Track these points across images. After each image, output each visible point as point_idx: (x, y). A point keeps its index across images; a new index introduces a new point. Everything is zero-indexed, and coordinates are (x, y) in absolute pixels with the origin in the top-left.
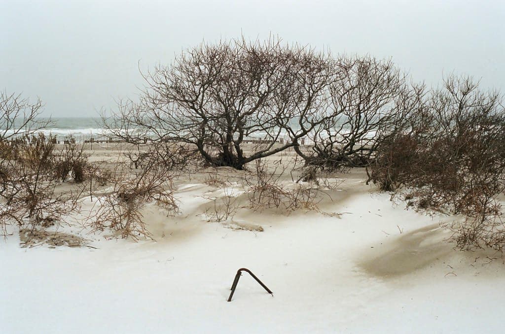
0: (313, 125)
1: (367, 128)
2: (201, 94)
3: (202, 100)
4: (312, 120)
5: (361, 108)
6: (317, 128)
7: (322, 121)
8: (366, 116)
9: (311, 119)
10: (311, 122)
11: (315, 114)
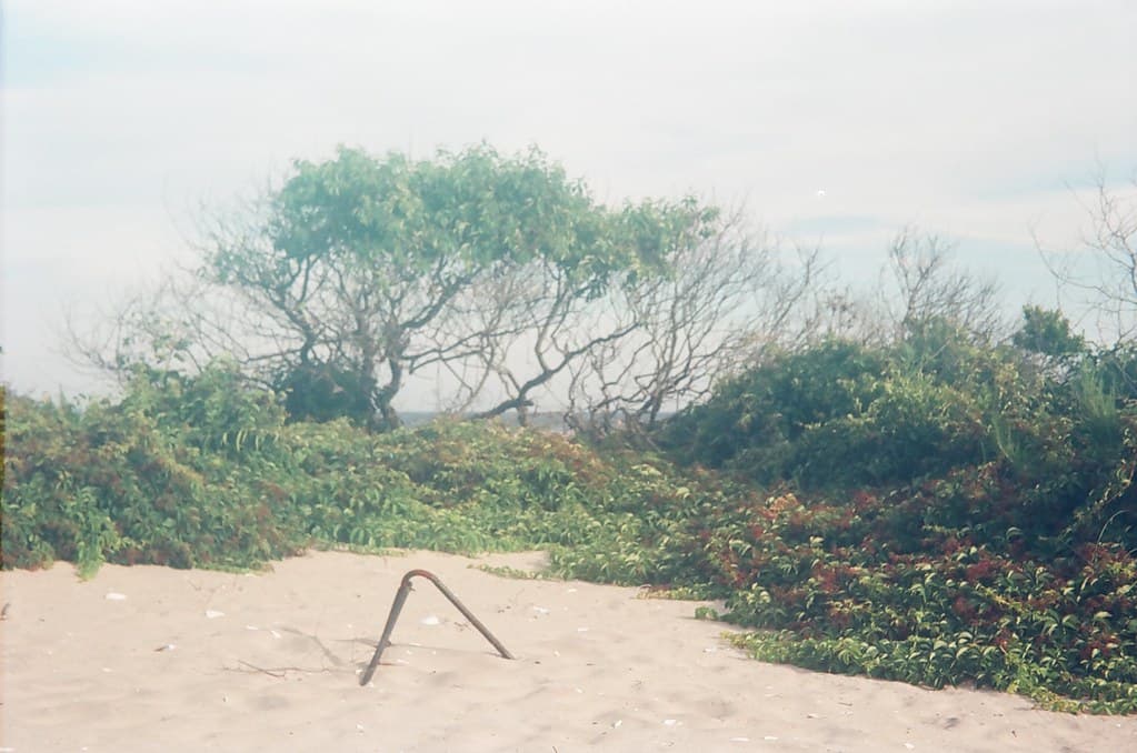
0: (569, 356)
1: (691, 366)
2: (303, 273)
3: (305, 288)
4: (566, 346)
5: (679, 317)
6: (575, 362)
7: (588, 348)
8: (688, 337)
9: (564, 343)
10: (562, 348)
11: (574, 330)
